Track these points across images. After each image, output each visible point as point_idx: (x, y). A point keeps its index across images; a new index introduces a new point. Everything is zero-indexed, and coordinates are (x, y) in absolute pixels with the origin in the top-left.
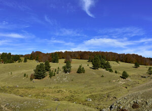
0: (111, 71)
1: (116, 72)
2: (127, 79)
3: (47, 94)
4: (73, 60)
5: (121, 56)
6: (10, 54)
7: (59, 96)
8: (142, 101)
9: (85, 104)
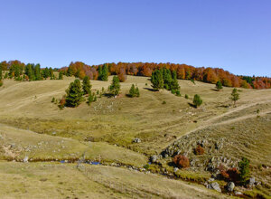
0: (178, 94)
1: (186, 97)
2: (199, 108)
3: (79, 131)
4: (128, 76)
5: (199, 72)
6: (39, 65)
7: (95, 134)
8: (210, 142)
9: (130, 148)
